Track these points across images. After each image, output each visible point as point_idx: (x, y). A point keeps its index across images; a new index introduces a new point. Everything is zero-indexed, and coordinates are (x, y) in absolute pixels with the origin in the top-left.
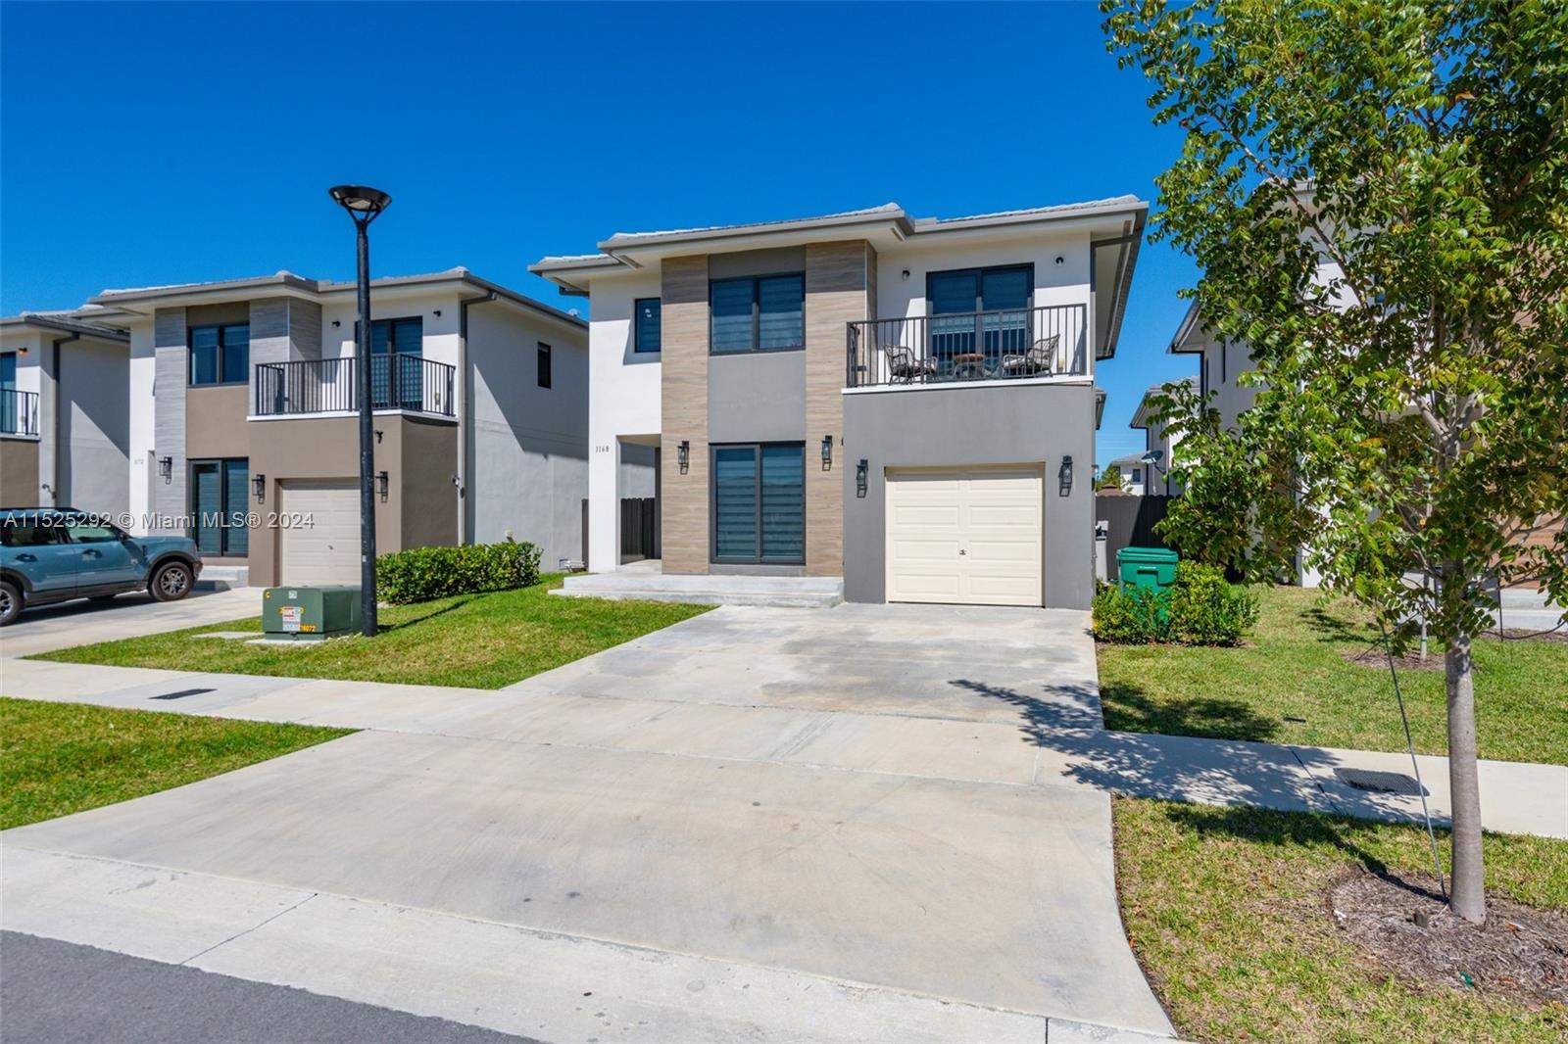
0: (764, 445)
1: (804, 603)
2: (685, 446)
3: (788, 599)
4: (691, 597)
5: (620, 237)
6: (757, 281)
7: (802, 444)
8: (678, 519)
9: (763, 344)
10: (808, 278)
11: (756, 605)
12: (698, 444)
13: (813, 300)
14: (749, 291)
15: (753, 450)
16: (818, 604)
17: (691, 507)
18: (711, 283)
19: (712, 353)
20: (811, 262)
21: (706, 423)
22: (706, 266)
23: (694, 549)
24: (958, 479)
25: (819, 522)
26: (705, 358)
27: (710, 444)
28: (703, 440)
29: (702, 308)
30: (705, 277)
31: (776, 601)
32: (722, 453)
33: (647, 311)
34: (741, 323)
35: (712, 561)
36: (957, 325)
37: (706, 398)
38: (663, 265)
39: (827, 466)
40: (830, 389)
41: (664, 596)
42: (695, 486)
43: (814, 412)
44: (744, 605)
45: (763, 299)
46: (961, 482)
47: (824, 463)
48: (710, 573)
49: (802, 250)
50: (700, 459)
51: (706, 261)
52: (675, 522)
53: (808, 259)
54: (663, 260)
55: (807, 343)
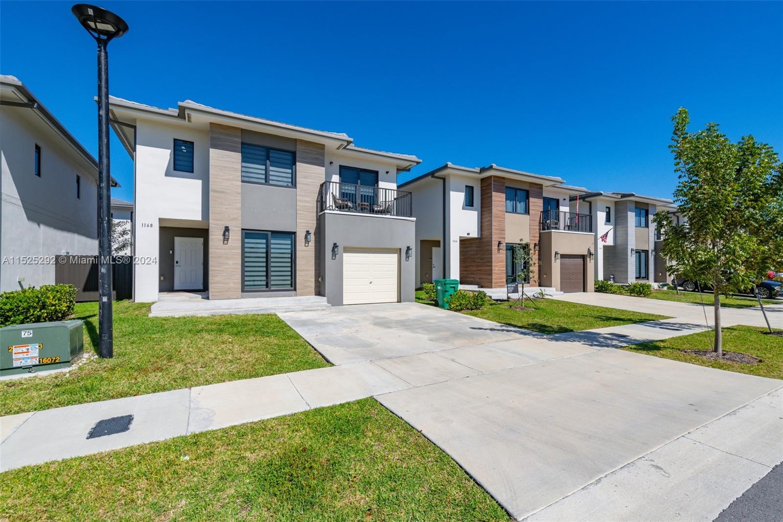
0: (273, 232)
1: (319, 308)
2: (227, 229)
3: (311, 307)
4: (257, 310)
5: (189, 103)
6: (268, 150)
7: (294, 233)
8: (221, 269)
9: (271, 182)
10: (298, 155)
11: (294, 311)
12: (235, 229)
13: (299, 165)
14: (263, 153)
15: (267, 234)
16: (325, 308)
17: (230, 262)
18: (243, 143)
19: (242, 181)
20: (299, 149)
21: (240, 218)
22: (240, 135)
23: (232, 285)
24: (369, 253)
25: (303, 270)
26: (240, 183)
27: (242, 229)
28: (237, 227)
29: (238, 156)
30: (240, 140)
31: (305, 309)
32: (248, 234)
33: (183, 148)
34: (258, 169)
35: (243, 291)
36: (350, 189)
37: (240, 205)
38: (210, 126)
39: (307, 244)
40: (309, 209)
41: (239, 311)
42: (233, 251)
43: (301, 219)
44: (288, 312)
45: (271, 159)
46: (370, 254)
47: (305, 243)
48: (242, 297)
49: (295, 140)
50: (236, 237)
51: (240, 131)
52: (220, 271)
53: (297, 146)
54: (211, 123)
55: (298, 185)
